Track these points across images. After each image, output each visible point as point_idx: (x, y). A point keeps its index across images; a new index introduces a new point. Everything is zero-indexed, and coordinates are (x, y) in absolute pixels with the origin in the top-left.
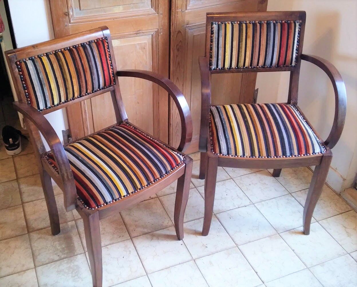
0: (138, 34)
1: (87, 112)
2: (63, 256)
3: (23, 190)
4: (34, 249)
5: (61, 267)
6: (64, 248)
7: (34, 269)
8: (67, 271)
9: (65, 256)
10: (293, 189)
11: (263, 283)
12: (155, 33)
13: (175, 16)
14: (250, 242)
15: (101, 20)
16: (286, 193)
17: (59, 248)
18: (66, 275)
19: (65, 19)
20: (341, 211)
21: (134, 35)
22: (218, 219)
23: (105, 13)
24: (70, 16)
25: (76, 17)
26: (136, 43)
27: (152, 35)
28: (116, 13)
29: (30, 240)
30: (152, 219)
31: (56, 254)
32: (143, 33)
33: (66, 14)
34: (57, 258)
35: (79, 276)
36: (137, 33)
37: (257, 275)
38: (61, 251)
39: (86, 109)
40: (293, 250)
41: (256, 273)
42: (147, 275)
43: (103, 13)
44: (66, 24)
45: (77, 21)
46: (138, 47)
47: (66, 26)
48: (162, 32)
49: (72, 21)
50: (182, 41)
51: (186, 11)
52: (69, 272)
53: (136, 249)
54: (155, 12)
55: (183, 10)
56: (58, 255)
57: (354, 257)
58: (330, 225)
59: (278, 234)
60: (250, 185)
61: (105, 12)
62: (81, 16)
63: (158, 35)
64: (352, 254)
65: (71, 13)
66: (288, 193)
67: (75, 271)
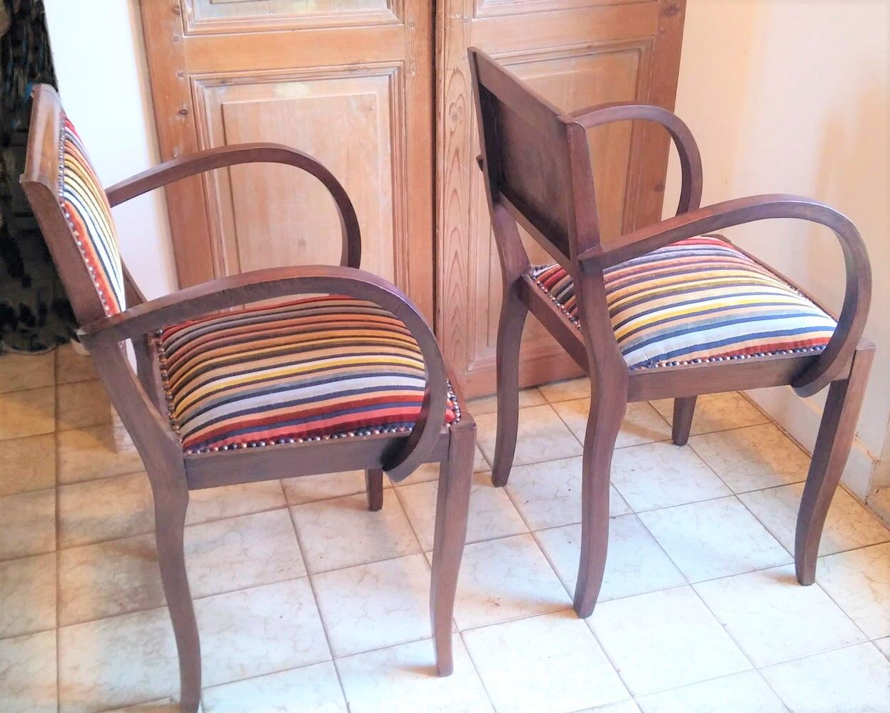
0: (353, 72)
1: (226, 262)
2: (130, 607)
3: (64, 457)
4: (63, 587)
5: (122, 631)
6: (136, 589)
7: (55, 631)
8: (134, 640)
9: (137, 606)
10: (744, 484)
11: (633, 696)
12: (396, 72)
13: (445, 29)
14: (612, 599)
15: (262, 30)
16: (726, 492)
17: (126, 587)
18: (129, 649)
19: (172, 23)
20: (863, 542)
21: (344, 73)
22: (538, 543)
23: (272, 14)
24: (186, 16)
25: (200, 18)
26: (349, 95)
27: (390, 76)
28: (300, 16)
29: (58, 567)
31: (115, 601)
32: (366, 68)
33: (177, 9)
34: (117, 609)
35: (161, 653)
36: (352, 70)
37: (619, 679)
38: (128, 596)
39: (225, 255)
40: (724, 625)
41: (618, 672)
42: (334, 661)
43: (268, 15)
44: (174, 35)
45: (203, 29)
46: (354, 104)
47: (176, 39)
48: (413, 70)
49: (189, 29)
50: (464, 95)
51: (473, 20)
52: (139, 644)
53: (316, 600)
54: (396, 18)
55: (464, 17)
56: (120, 602)
57: (884, 650)
58: (829, 572)
59: (690, 585)
60: (633, 470)
61: (274, 13)
62: (213, 18)
63: (405, 77)
64: (879, 643)
65: (188, 9)
66: (730, 493)
67: (155, 642)
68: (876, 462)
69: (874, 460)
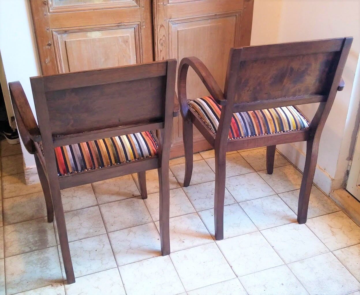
0: (119, 27)
2: (34, 249)
3: (5, 187)
4: (6, 241)
5: (31, 258)
6: (36, 241)
7: (3, 259)
8: (36, 262)
9: (37, 248)
10: (281, 189)
11: (237, 277)
12: (137, 27)
13: (157, 9)
14: (229, 238)
15: (82, 10)
16: (273, 193)
17: (32, 240)
18: (34, 266)
19: (43, 8)
20: (328, 212)
21: (116, 27)
22: (200, 216)
23: (85, 4)
24: (49, 6)
25: (55, 6)
26: (118, 36)
27: (135, 28)
28: (96, 4)
29: (4, 233)
30: (132, 216)
31: (27, 246)
32: (124, 25)
33: (45, 3)
34: (29, 250)
35: (47, 267)
36: (119, 26)
37: (231, 269)
38: (33, 244)
40: (273, 247)
41: (231, 267)
42: (118, 267)
43: (83, 4)
44: (45, 13)
45: (57, 10)
46: (120, 40)
47: (45, 15)
48: (144, 25)
49: (51, 11)
50: (165, 35)
51: (168, 5)
52: (38, 263)
53: (110, 243)
54: (136, 5)
55: (164, 4)
56: (30, 247)
57: (336, 255)
58: (315, 224)
59: (259, 231)
60: (237, 185)
62: (61, 6)
63: (141, 28)
64: (334, 252)
65: (50, 3)
66: (275, 193)
67: (45, 263)
68: (333, 180)
69: (332, 179)
